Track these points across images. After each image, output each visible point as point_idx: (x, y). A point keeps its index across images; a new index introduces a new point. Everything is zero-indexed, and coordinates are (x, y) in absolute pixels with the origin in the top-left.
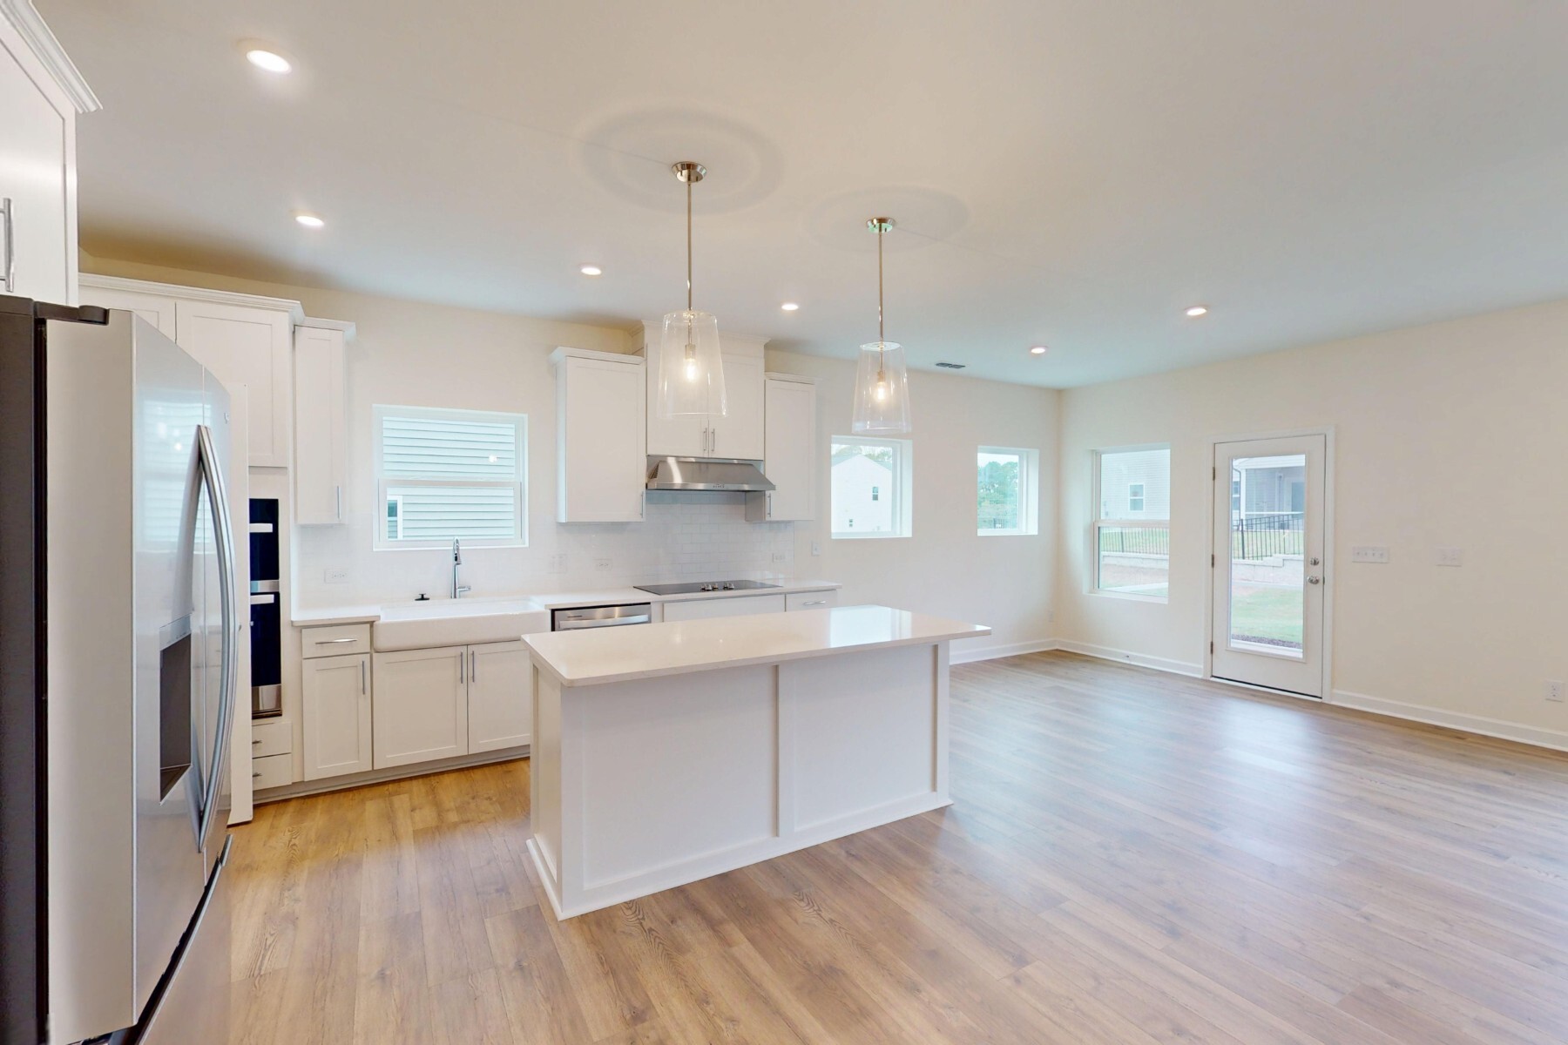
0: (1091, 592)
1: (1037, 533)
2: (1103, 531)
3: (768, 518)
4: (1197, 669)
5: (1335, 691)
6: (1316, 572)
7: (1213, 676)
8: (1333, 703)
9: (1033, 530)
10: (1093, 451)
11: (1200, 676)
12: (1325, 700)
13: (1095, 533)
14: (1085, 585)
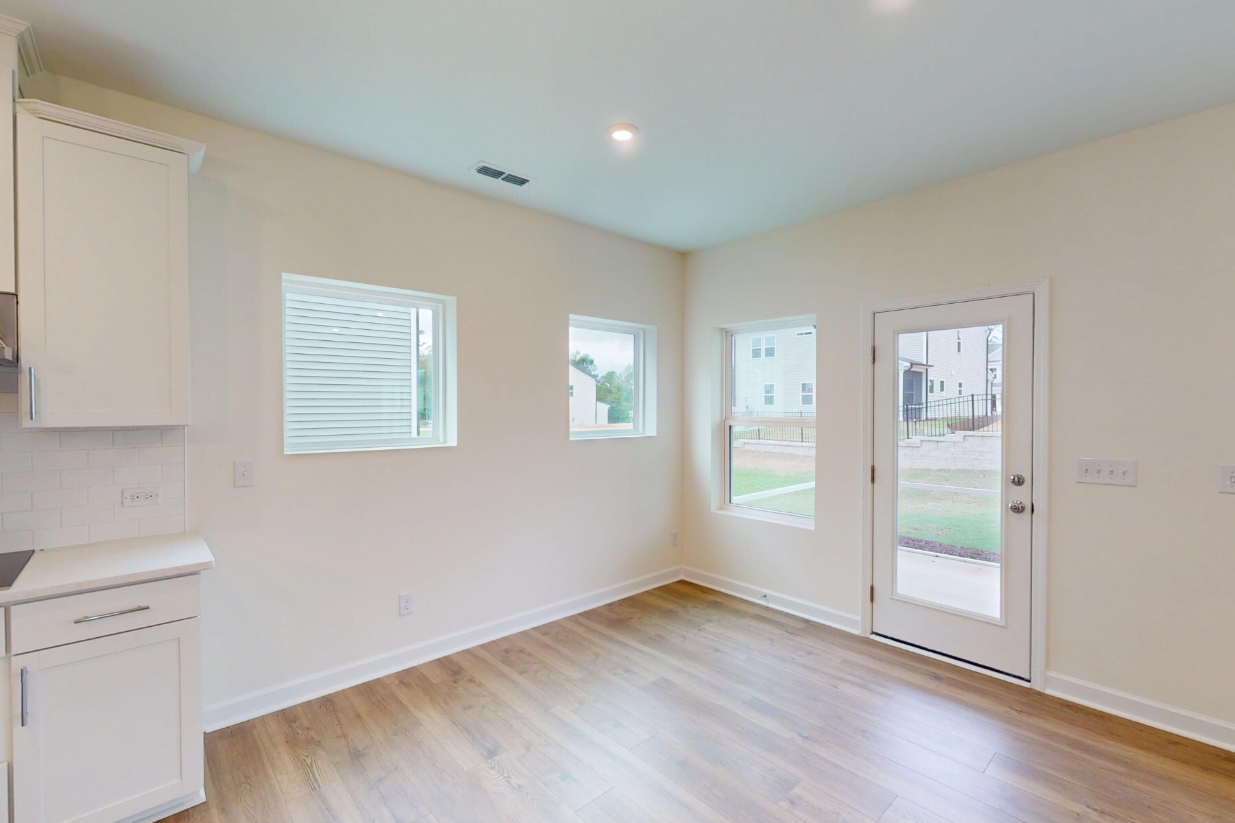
0: (721, 508)
1: (655, 435)
2: (735, 430)
3: (27, 423)
4: (852, 621)
5: (1053, 674)
6: (1021, 495)
7: (873, 633)
8: (1049, 692)
9: (651, 431)
10: (722, 329)
11: (857, 632)
12: (1037, 685)
13: (725, 434)
14: (714, 502)
